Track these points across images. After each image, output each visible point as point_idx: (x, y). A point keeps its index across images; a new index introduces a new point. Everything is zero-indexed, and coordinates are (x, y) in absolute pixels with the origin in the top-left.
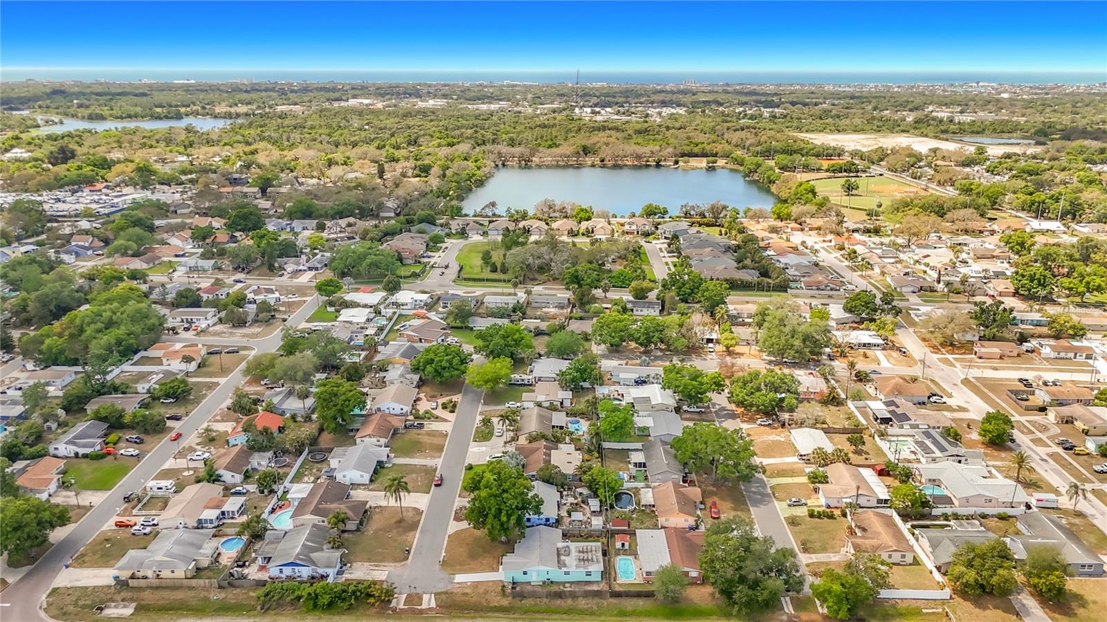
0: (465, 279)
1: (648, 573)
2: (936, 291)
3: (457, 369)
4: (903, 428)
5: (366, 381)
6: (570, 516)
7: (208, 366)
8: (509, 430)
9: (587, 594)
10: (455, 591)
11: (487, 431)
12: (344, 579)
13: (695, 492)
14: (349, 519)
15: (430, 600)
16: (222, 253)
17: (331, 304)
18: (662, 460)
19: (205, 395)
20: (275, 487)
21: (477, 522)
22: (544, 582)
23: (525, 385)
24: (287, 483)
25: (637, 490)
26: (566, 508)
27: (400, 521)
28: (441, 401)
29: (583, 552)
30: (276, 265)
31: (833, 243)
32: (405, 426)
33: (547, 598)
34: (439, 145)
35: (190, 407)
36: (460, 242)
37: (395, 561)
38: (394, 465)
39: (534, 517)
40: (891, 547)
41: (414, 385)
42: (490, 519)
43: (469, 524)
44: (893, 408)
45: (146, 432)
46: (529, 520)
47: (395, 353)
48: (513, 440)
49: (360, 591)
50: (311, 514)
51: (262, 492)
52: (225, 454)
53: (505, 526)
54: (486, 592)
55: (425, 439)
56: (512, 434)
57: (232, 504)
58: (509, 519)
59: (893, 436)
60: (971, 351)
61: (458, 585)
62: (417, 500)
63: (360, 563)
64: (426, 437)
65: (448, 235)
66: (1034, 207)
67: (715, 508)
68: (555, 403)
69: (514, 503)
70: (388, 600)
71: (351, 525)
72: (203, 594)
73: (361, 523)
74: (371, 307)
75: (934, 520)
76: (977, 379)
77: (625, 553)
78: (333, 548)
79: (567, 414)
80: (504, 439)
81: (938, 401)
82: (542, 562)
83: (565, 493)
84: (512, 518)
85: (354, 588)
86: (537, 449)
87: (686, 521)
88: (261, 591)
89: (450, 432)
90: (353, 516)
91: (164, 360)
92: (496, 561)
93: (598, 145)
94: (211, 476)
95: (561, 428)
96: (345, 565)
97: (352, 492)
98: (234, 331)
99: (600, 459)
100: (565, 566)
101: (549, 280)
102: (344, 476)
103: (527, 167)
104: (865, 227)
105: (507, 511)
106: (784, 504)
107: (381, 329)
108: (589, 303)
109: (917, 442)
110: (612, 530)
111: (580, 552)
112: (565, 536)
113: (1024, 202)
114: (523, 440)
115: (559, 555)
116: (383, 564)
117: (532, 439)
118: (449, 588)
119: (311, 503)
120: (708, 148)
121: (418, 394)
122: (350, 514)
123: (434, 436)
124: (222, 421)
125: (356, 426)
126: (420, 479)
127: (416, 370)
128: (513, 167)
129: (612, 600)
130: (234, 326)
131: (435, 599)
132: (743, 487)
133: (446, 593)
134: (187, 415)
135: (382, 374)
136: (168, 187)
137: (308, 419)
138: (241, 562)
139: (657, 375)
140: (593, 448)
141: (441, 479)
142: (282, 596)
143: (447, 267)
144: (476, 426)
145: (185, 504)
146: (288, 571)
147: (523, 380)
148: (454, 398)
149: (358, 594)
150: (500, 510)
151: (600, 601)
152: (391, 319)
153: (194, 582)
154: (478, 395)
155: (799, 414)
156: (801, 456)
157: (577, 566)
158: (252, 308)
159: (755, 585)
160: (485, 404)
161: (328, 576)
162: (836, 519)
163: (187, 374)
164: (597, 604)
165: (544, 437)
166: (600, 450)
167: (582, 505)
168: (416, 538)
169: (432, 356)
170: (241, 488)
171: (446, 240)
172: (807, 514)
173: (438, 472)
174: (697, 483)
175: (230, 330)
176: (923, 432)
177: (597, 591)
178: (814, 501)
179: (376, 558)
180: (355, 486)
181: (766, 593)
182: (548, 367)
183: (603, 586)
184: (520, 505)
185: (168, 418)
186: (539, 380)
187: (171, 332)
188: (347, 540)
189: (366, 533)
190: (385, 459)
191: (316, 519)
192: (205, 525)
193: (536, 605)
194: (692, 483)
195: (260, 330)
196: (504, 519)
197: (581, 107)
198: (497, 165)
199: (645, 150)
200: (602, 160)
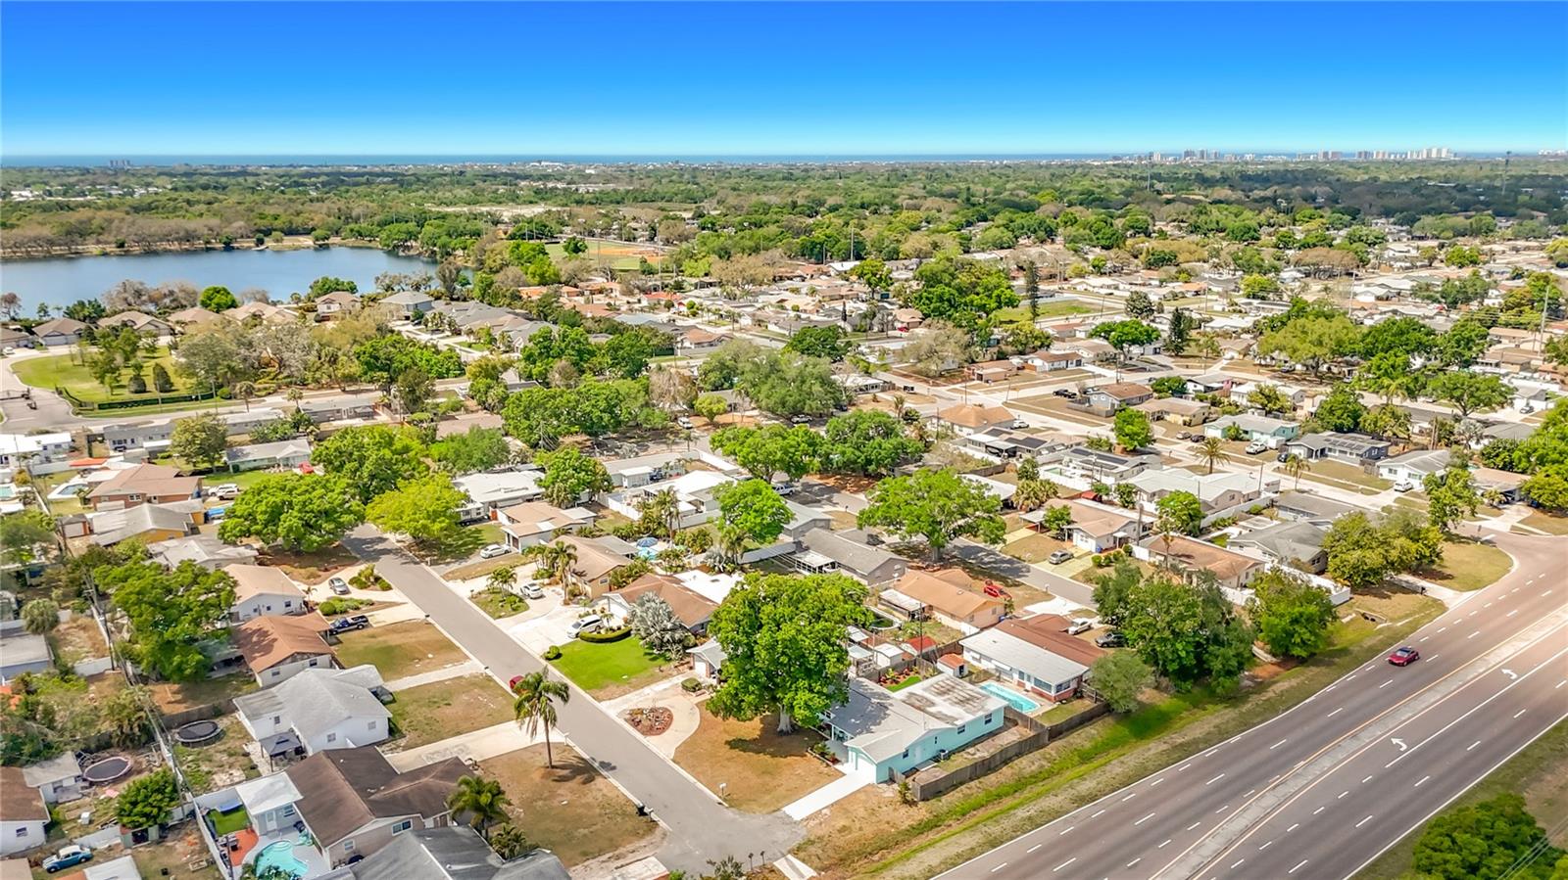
0: (101, 407)
1: (1060, 687)
9: (1022, 748)
10: (821, 832)
11: (500, 598)
15: (793, 867)
28: (340, 579)
29: (945, 692)
32: (331, 628)
33: (971, 778)
37: (640, 836)
38: (393, 694)
44: (1006, 436)
48: (572, 595)
50: (377, 817)
54: (872, 812)
56: (557, 588)
60: (969, 378)
61: (813, 822)
63: (579, 868)
64: (396, 635)
76: (1016, 401)
80: (554, 598)
87: (993, 612)
100: (952, 718)
102: (331, 739)
106: (1049, 565)
107: (28, 502)
109: (1083, 462)
111: (939, 693)
115: (920, 709)
116: (623, 849)
118: (802, 832)
123: (408, 630)
125: (228, 653)
126: (488, 700)
129: (1058, 743)
131: (803, 861)
132: (972, 561)
133: (810, 842)
147: (469, 512)
157: (970, 713)
160: (432, 562)
164: (1044, 757)
168: (622, 789)
172: (1091, 564)
173: (496, 679)
176: (1073, 452)
177: (1023, 741)
180: (375, 748)
182: (490, 486)
183: (1017, 731)
186: (494, 507)
191: (389, 826)
199: (153, 224)
200: (121, 245)
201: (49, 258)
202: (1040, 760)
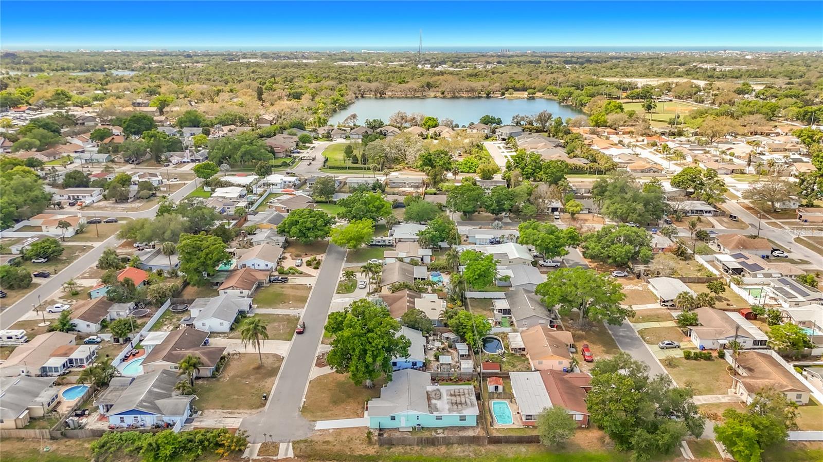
0: (330, 168)
1: (529, 417)
2: (745, 173)
3: (321, 230)
4: (756, 277)
5: (234, 243)
6: (437, 359)
7: (86, 232)
8: (372, 283)
9: (463, 441)
10: (315, 439)
11: (350, 284)
12: (192, 427)
13: (566, 336)
14: (203, 364)
15: (287, 449)
16: (116, 150)
17: (208, 184)
18: (527, 307)
19: (78, 256)
20: (130, 335)
21: (340, 365)
22: (414, 428)
23: (386, 246)
24: (143, 331)
25: (505, 336)
26: (432, 353)
27: (259, 367)
28: (305, 259)
29: (455, 395)
30: (163, 157)
31: (646, 142)
32: (270, 280)
33: (418, 445)
34: (310, 82)
35: (60, 266)
36: (326, 144)
37: (251, 407)
38: (256, 314)
39: (400, 360)
40: (786, 386)
41: (280, 246)
42: (353, 362)
43: (332, 368)
44: (742, 260)
45: (11, 287)
46: (395, 364)
47: (263, 220)
48: (376, 291)
49: (208, 440)
50: (163, 360)
51: (118, 341)
52: (84, 305)
53: (371, 368)
54: (350, 440)
55: (288, 292)
56: (375, 286)
57: (82, 352)
58: (374, 360)
59: (748, 284)
60: (795, 216)
61: (319, 433)
62: (277, 347)
63: (212, 411)
64: (290, 290)
65: (316, 138)
66: (807, 116)
67: (588, 351)
68: (416, 259)
69: (380, 343)
70: (240, 450)
71: (206, 372)
72: (32, 445)
73: (217, 369)
74: (244, 186)
75: (816, 360)
76: (809, 238)
77: (499, 396)
78: (183, 394)
79: (428, 269)
80: (367, 290)
81: (780, 255)
82: (412, 405)
83: (431, 338)
84: (378, 359)
85: (201, 437)
86: (401, 297)
87: (560, 363)
88: (95, 443)
89: (313, 285)
90: (208, 361)
91: (44, 228)
92: (361, 406)
93: (439, 82)
94: (65, 325)
95: (423, 279)
96: (196, 412)
97: (211, 340)
98: (116, 205)
99: (463, 308)
100: (437, 410)
101: (404, 168)
102: (204, 325)
103: (381, 98)
104: (670, 131)
105: (373, 351)
106: (656, 347)
107: (252, 203)
108: (442, 181)
109: (776, 289)
110: (483, 374)
111: (451, 395)
112: (434, 380)
113: (799, 113)
114: (386, 291)
115: (429, 399)
116: (237, 411)
117: (395, 289)
118: (309, 435)
119: (164, 349)
120: (528, 84)
121: (284, 253)
122: (204, 359)
123: (298, 289)
124: (90, 277)
125: (219, 280)
126: (283, 328)
127: (282, 232)
128: (370, 98)
129: (492, 447)
130: (116, 202)
131: (294, 448)
132: (610, 332)
133: (306, 441)
134: (56, 273)
135: (249, 237)
136: (81, 109)
137: (174, 274)
138: (80, 411)
139: (511, 235)
140: (455, 297)
141: (304, 327)
142: (120, 448)
143: (314, 159)
144: (340, 279)
145: (31, 351)
146: (129, 420)
147: (384, 241)
148: (318, 257)
149: (206, 443)
150: (365, 351)
151: (476, 448)
152: (261, 195)
153: (23, 433)
154: (342, 254)
155: (653, 266)
156: (664, 302)
157: (450, 410)
158: (134, 188)
159: (653, 428)
160: (348, 261)
161: (174, 424)
162: (713, 360)
163: (64, 239)
164: (475, 451)
165: (406, 286)
166: (463, 299)
167: (449, 350)
168: (274, 385)
169: (297, 218)
170: (95, 337)
171: (314, 142)
172: (683, 355)
173: (301, 320)
174: (564, 328)
175: (113, 205)
176: (778, 280)
177: (474, 437)
178: (686, 343)
179: (229, 404)
180: (213, 334)
181: (667, 437)
182: (407, 230)
183: (479, 432)
184: (387, 345)
185: (35, 276)
186: (399, 241)
187: (56, 206)
188: (201, 386)
189: (221, 380)
190: (246, 308)
191: (169, 365)
192: (49, 374)
193: (406, 453)
194: (559, 328)
195: (140, 205)
196: (369, 360)
197: (423, 64)
198: (357, 97)
199: (477, 84)
200: (443, 93)
201: (414, 97)
202: (470, 452)
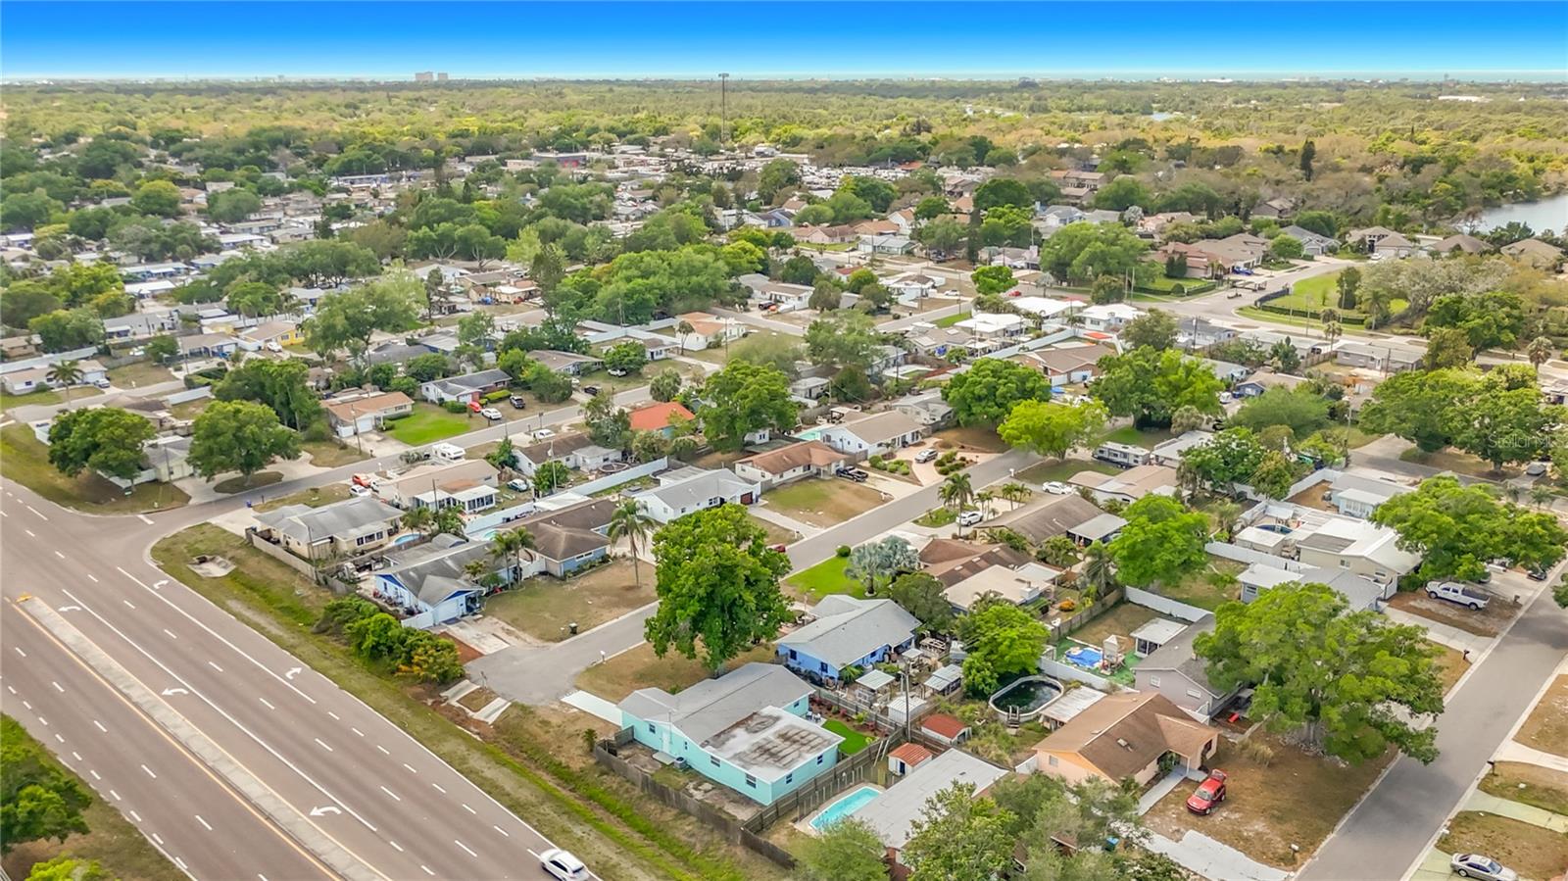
0: (1263, 307)
9: (704, 816)
12: (442, 631)
13: (1188, 736)
15: (496, 709)
17: (980, 305)
22: (673, 763)
23: (1127, 466)
27: (632, 588)
28: (943, 454)
29: (788, 739)
32: (838, 471)
33: (643, 788)
37: (540, 635)
41: (933, 422)
45: (542, 399)
46: (794, 654)
54: (575, 735)
55: (841, 496)
57: (472, 494)
61: (556, 706)
64: (848, 494)
70: (448, 684)
72: (296, 583)
73: (579, 571)
74: (1036, 317)
78: (473, 581)
82: (687, 719)
86: (970, 554)
94: (501, 455)
96: (474, 615)
100: (720, 745)
106: (1444, 862)
110: (914, 733)
111: (782, 736)
115: (739, 724)
117: (991, 538)
118: (542, 704)
121: (929, 436)
123: (861, 497)
129: (740, 852)
130: (821, 312)
131: (504, 712)
133: (529, 710)
143: (1260, 289)
146: (391, 590)
148: (979, 456)
151: (718, 840)
153: (300, 565)
157: (736, 756)
161: (418, 614)
164: (709, 845)
168: (612, 621)
185: (585, 390)
186: (1160, 463)
187: (741, 306)
189: (562, 587)
193: (616, 792)
202: (701, 841)
